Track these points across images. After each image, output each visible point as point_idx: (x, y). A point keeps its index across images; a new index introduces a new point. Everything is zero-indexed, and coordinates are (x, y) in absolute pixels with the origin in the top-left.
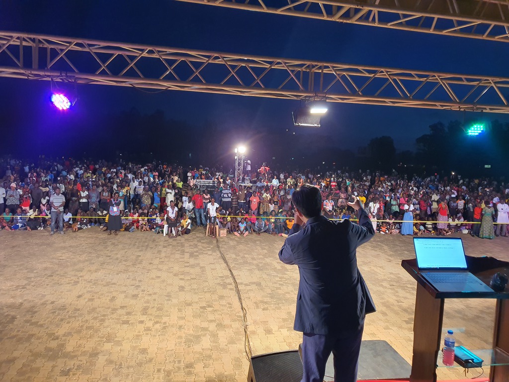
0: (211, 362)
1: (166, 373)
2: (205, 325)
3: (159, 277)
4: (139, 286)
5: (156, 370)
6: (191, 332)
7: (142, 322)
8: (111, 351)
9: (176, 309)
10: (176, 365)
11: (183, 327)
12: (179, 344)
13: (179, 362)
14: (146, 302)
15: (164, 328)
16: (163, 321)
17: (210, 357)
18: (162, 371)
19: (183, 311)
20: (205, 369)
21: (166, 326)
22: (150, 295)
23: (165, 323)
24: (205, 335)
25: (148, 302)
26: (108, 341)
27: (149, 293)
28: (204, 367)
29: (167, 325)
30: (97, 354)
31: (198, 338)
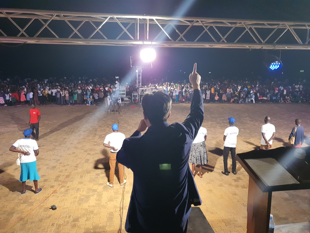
0: (92, 216)
1: (57, 227)
2: (95, 187)
3: (74, 153)
4: (59, 160)
5: (51, 224)
6: (85, 193)
7: (52, 187)
8: (23, 211)
9: (79, 176)
10: (67, 219)
11: (80, 189)
12: (73, 202)
13: (70, 217)
14: (59, 172)
15: (67, 191)
16: (67, 185)
17: (92, 212)
18: (55, 224)
19: (84, 177)
20: (86, 222)
21: (69, 190)
22: (65, 166)
23: (68, 187)
24: (93, 195)
25: (61, 171)
26: (24, 202)
27: (64, 165)
28: (86, 221)
29: (70, 188)
30: (13, 213)
31: (88, 197)
